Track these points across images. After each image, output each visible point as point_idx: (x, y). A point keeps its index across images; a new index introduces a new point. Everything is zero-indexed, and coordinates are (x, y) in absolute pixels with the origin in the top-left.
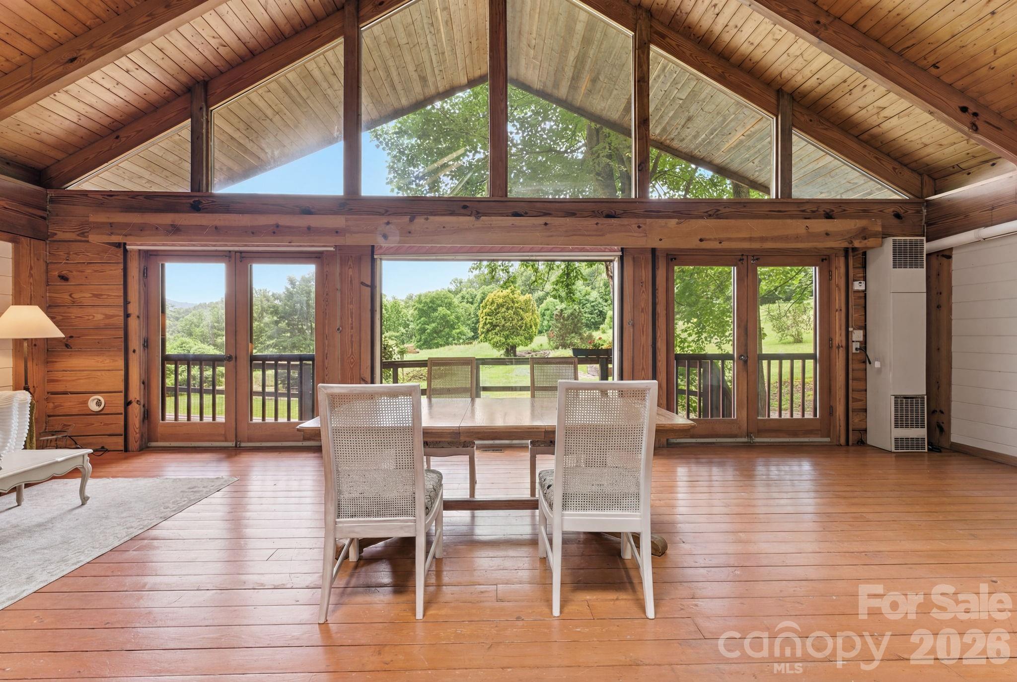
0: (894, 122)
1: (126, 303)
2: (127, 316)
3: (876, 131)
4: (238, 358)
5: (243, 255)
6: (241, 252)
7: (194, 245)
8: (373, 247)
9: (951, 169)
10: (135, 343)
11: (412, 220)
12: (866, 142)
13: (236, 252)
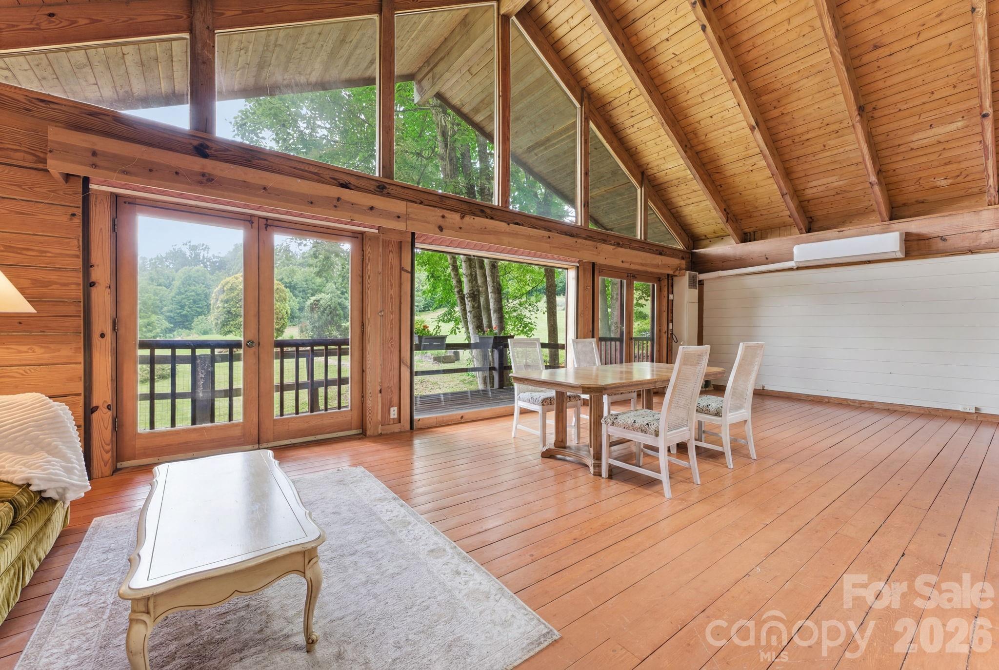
0: (691, 207)
1: (87, 265)
2: (90, 285)
3: (679, 209)
4: (261, 344)
5: (270, 222)
6: (267, 219)
7: (204, 200)
8: (413, 234)
9: (704, 237)
10: (101, 322)
11: (462, 218)
12: (672, 214)
13: (260, 217)
